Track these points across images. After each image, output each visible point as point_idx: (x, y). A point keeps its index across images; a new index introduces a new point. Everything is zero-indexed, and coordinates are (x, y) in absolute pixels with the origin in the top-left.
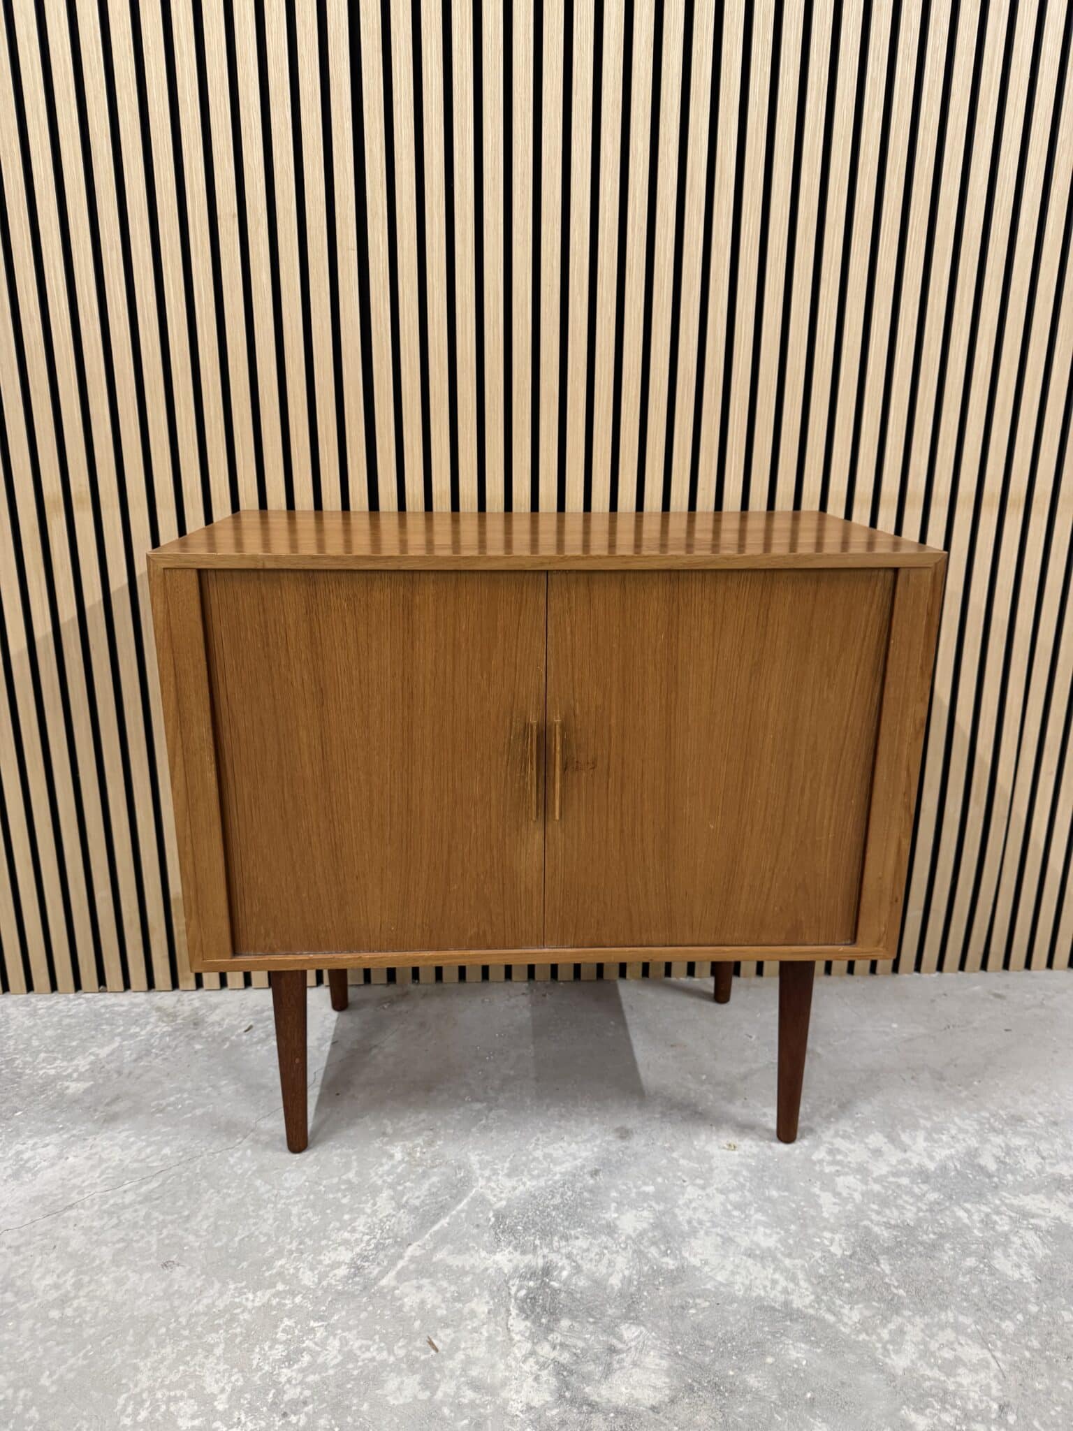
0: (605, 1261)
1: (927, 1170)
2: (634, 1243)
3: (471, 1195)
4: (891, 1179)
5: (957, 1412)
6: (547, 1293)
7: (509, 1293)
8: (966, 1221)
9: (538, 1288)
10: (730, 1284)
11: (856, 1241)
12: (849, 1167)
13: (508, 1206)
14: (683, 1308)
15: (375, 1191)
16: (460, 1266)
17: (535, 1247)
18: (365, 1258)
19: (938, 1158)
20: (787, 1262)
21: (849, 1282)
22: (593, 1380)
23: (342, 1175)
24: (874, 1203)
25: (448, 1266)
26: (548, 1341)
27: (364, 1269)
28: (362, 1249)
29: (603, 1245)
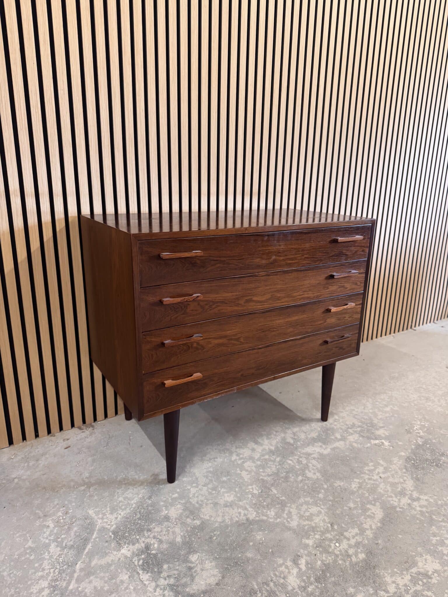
0: (171, 533)
1: (272, 450)
2: (179, 520)
3: (97, 529)
4: (262, 458)
5: (319, 533)
6: (151, 557)
7: (135, 565)
8: (292, 464)
9: (147, 557)
10: (223, 521)
11: (261, 486)
12: (246, 459)
13: (117, 527)
14: (211, 538)
15: (47, 546)
16: (106, 563)
17: (138, 539)
18: (56, 580)
19: (274, 445)
20: (240, 503)
21: (265, 502)
22: (188, 585)
23: (25, 546)
24: (260, 469)
25: (101, 565)
26: (162, 578)
27: (58, 586)
28: (52, 577)
29: (167, 527)
